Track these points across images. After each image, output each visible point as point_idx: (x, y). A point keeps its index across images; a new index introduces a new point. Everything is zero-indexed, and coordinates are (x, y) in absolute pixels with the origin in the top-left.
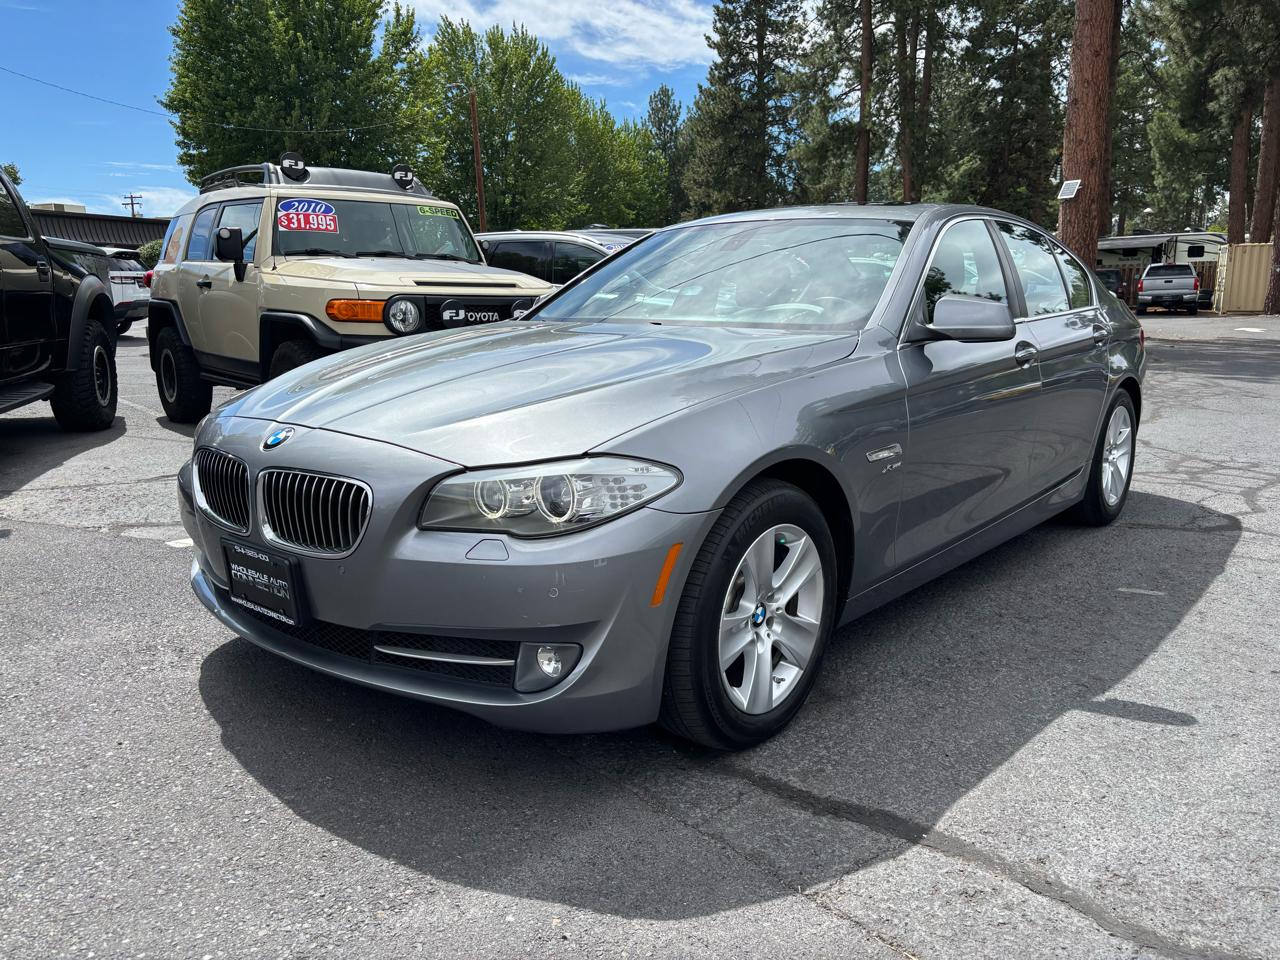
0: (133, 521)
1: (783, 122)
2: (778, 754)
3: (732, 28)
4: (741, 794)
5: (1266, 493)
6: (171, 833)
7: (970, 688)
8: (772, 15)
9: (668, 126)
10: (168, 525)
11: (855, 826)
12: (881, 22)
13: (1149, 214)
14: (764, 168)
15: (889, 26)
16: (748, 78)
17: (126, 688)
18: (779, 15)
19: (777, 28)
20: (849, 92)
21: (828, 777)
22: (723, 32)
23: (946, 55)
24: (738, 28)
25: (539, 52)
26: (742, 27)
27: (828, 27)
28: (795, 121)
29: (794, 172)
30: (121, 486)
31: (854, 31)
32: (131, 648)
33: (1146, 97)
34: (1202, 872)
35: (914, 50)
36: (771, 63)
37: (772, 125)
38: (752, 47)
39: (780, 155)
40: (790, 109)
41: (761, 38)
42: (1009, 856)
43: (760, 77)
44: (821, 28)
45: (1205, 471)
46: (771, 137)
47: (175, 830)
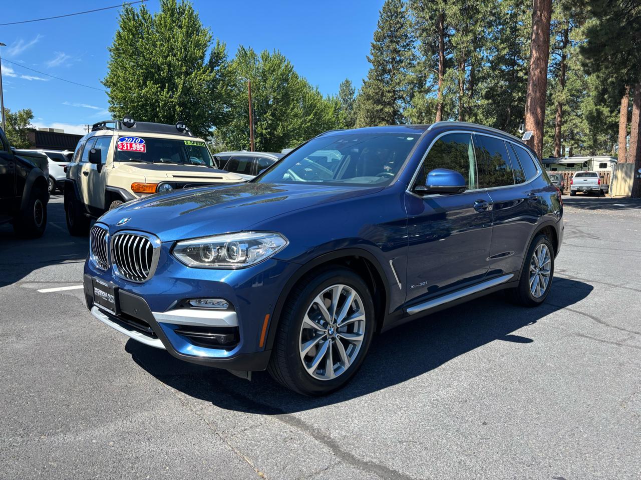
1: (404, 98)
3: (379, 53)
8: (399, 48)
9: (349, 98)
16: (387, 77)
18: (402, 48)
20: (434, 85)
22: (375, 55)
24: (382, 53)
25: (286, 62)
26: (385, 52)
27: (424, 55)
31: (437, 56)
35: (464, 66)
37: (398, 100)
38: (389, 62)
39: (401, 114)
43: (393, 76)
44: (421, 56)
46: (397, 105)
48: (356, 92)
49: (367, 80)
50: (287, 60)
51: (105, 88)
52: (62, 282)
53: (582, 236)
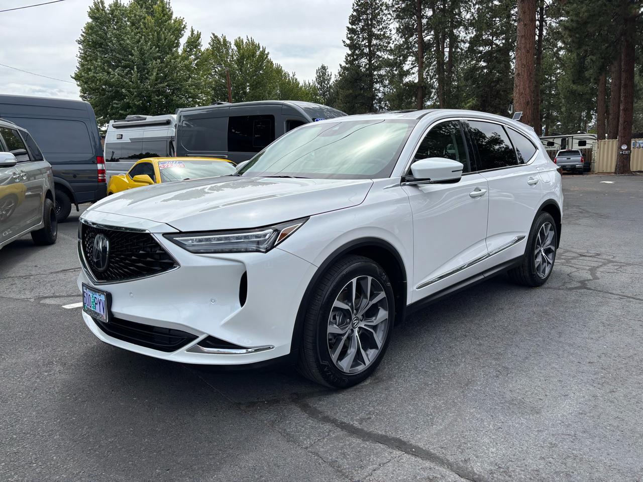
0: (47, 295)
1: (382, 82)
2: (350, 410)
3: (355, 37)
4: (330, 431)
5: (601, 269)
6: (52, 459)
7: (445, 374)
8: (375, 31)
9: (326, 84)
10: (64, 296)
11: (381, 446)
12: (427, 35)
13: (559, 125)
14: (372, 105)
15: (431, 36)
16: (364, 61)
17: (36, 385)
18: (378, 31)
19: (378, 37)
20: (413, 67)
21: (373, 421)
22: (351, 39)
23: (459, 50)
24: (358, 37)
25: (261, 49)
26: (360, 36)
27: (401, 37)
28: (388, 81)
29: (388, 106)
30: (42, 276)
31: (415, 39)
32: (40, 363)
33: (557, 68)
34: (540, 464)
35: (443, 48)
36: (375, 54)
37: (376, 84)
38: (366, 46)
39: (380, 98)
40: (385, 76)
41: (370, 42)
42: (451, 459)
43: (370, 60)
44: (398, 38)
45: (574, 258)
46: (376, 90)
47: (54, 458)
48: (333, 77)
49: (343, 64)
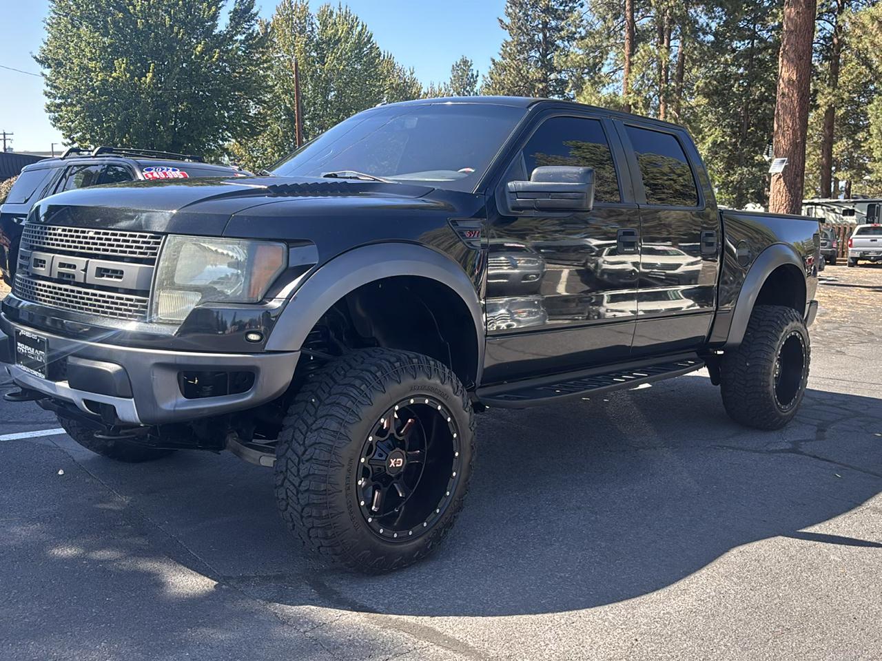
3: (521, 13)
8: (555, 5)
12: (643, 16)
15: (650, 19)
16: (533, 54)
18: (561, 5)
19: (559, 15)
20: (617, 70)
22: (513, 17)
24: (526, 14)
25: (360, 27)
28: (572, 92)
31: (622, 22)
35: (669, 40)
36: (553, 44)
38: (538, 30)
40: (568, 81)
43: (544, 54)
48: (480, 79)
49: (498, 59)
50: (360, 24)
51: (39, 68)
52: (29, 423)
53: (872, 341)
